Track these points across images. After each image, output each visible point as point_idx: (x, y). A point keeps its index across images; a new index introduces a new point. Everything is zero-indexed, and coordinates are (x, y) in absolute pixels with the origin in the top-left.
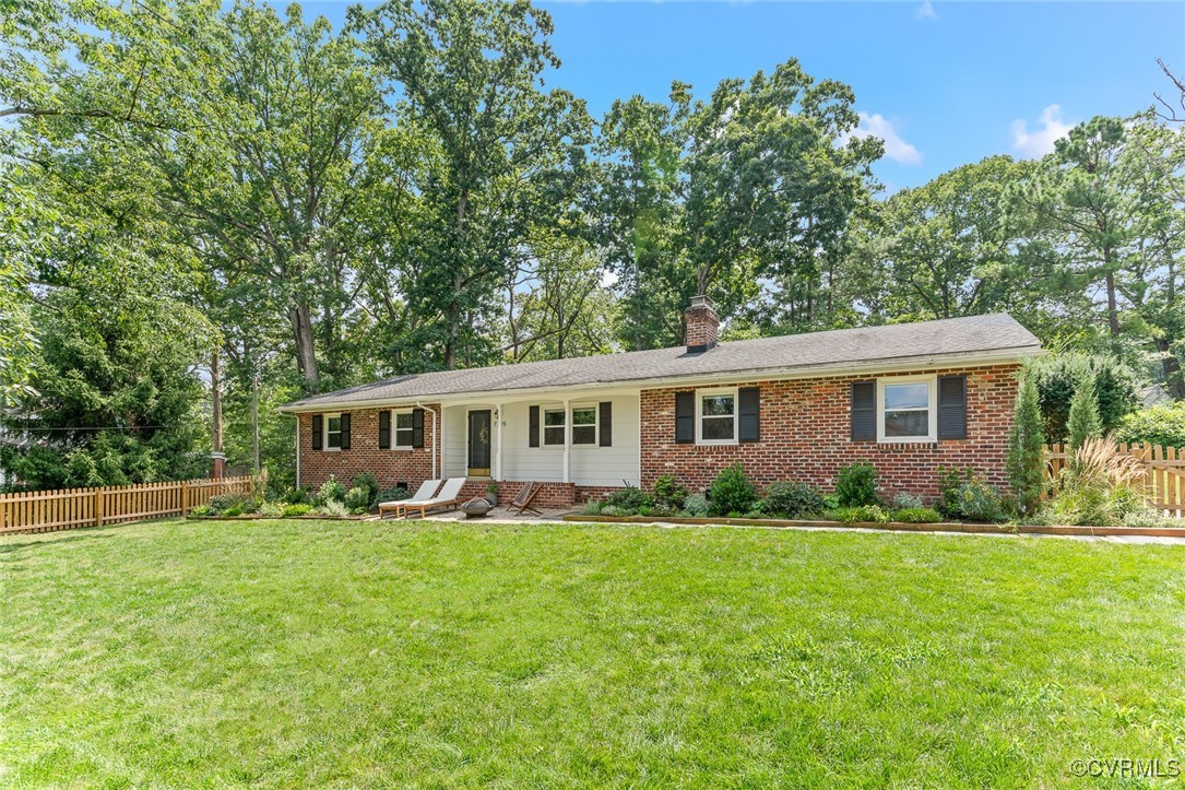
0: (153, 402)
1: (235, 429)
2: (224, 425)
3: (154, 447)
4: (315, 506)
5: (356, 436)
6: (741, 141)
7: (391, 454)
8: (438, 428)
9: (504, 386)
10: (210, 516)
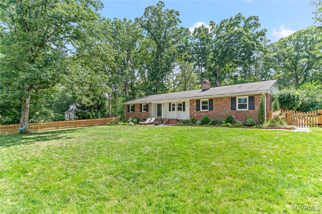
0: (100, 103)
1: (113, 107)
2: (111, 106)
3: (100, 111)
4: (128, 123)
5: (136, 109)
6: (225, 36)
7: (142, 113)
8: (151, 108)
9: (163, 99)
10: (110, 125)
